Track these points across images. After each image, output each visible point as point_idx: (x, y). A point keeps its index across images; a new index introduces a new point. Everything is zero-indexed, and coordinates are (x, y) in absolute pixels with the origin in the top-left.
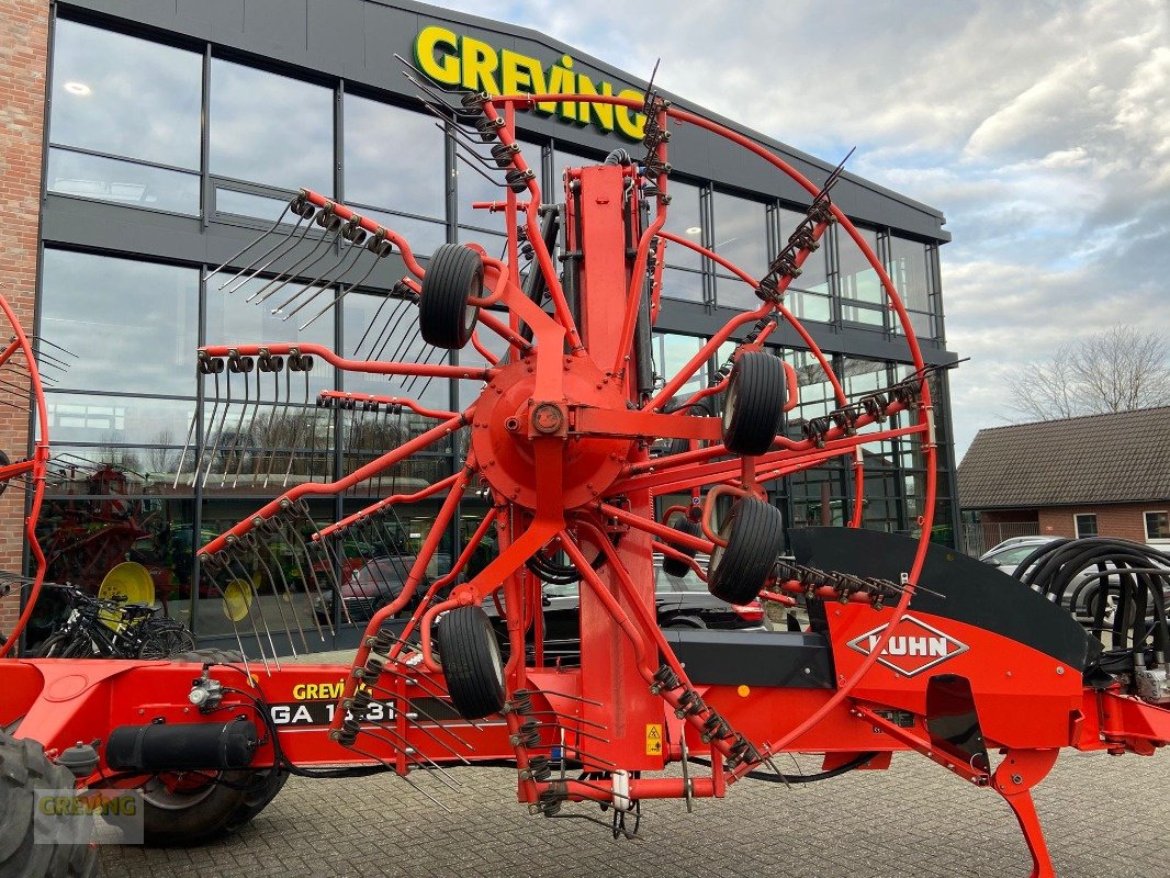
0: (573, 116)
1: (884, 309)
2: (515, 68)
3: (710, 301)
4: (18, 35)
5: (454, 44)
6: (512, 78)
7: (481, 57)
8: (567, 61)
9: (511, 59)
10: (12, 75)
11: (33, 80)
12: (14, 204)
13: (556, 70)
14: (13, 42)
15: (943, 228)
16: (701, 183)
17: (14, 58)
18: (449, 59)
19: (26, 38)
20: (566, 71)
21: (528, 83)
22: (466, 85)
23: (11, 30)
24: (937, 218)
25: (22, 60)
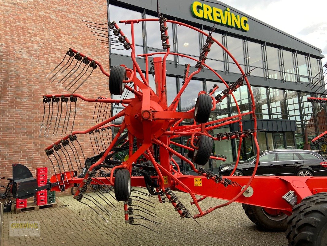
0: (231, 25)
1: (309, 78)
2: (216, 12)
3: (266, 77)
4: (100, 8)
5: (201, 6)
6: (216, 15)
7: (208, 9)
8: (228, 9)
9: (215, 9)
10: (99, 20)
11: (104, 21)
12: (103, 56)
13: (226, 12)
14: (99, 10)
15: (322, 54)
16: (262, 43)
17: (100, 15)
18: (200, 10)
19: (102, 9)
20: (228, 12)
21: (219, 16)
22: (205, 18)
23: (98, 7)
24: (319, 51)
25: (101, 16)
